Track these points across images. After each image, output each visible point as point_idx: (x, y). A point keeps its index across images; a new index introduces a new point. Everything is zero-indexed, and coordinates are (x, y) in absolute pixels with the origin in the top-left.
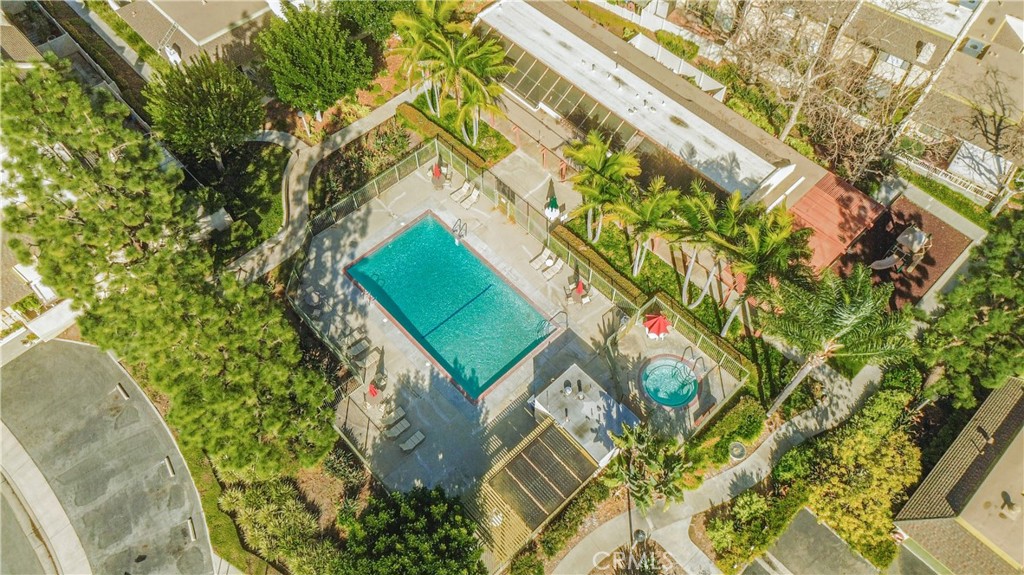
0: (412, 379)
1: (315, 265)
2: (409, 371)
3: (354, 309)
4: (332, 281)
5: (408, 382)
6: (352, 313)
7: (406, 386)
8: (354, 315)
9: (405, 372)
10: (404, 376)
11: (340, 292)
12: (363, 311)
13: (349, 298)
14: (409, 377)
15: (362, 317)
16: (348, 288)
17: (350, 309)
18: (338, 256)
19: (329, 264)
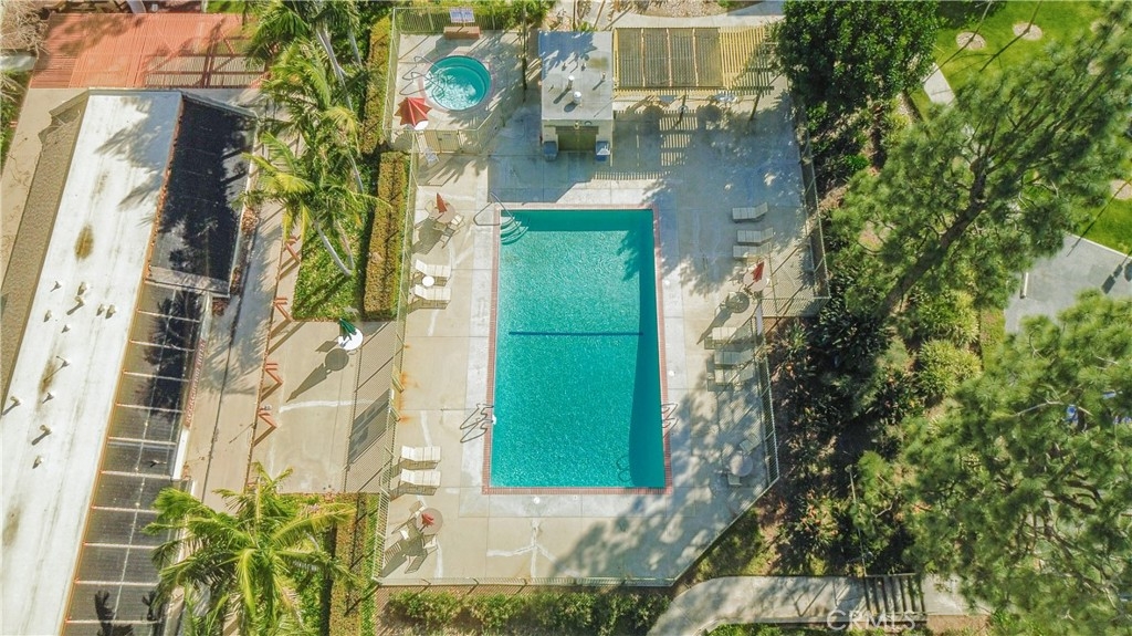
0: (694, 282)
1: (696, 533)
2: (691, 293)
3: (695, 421)
4: (692, 487)
5: (701, 281)
6: (701, 418)
7: (708, 278)
8: (699, 413)
9: (695, 295)
10: (700, 292)
11: (694, 460)
12: (686, 409)
13: (689, 442)
14: (696, 286)
15: (693, 402)
16: (678, 458)
17: (698, 427)
18: (655, 521)
19: (678, 518)
